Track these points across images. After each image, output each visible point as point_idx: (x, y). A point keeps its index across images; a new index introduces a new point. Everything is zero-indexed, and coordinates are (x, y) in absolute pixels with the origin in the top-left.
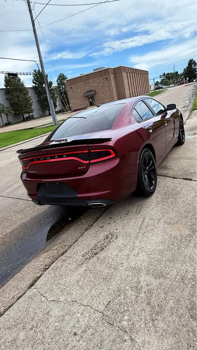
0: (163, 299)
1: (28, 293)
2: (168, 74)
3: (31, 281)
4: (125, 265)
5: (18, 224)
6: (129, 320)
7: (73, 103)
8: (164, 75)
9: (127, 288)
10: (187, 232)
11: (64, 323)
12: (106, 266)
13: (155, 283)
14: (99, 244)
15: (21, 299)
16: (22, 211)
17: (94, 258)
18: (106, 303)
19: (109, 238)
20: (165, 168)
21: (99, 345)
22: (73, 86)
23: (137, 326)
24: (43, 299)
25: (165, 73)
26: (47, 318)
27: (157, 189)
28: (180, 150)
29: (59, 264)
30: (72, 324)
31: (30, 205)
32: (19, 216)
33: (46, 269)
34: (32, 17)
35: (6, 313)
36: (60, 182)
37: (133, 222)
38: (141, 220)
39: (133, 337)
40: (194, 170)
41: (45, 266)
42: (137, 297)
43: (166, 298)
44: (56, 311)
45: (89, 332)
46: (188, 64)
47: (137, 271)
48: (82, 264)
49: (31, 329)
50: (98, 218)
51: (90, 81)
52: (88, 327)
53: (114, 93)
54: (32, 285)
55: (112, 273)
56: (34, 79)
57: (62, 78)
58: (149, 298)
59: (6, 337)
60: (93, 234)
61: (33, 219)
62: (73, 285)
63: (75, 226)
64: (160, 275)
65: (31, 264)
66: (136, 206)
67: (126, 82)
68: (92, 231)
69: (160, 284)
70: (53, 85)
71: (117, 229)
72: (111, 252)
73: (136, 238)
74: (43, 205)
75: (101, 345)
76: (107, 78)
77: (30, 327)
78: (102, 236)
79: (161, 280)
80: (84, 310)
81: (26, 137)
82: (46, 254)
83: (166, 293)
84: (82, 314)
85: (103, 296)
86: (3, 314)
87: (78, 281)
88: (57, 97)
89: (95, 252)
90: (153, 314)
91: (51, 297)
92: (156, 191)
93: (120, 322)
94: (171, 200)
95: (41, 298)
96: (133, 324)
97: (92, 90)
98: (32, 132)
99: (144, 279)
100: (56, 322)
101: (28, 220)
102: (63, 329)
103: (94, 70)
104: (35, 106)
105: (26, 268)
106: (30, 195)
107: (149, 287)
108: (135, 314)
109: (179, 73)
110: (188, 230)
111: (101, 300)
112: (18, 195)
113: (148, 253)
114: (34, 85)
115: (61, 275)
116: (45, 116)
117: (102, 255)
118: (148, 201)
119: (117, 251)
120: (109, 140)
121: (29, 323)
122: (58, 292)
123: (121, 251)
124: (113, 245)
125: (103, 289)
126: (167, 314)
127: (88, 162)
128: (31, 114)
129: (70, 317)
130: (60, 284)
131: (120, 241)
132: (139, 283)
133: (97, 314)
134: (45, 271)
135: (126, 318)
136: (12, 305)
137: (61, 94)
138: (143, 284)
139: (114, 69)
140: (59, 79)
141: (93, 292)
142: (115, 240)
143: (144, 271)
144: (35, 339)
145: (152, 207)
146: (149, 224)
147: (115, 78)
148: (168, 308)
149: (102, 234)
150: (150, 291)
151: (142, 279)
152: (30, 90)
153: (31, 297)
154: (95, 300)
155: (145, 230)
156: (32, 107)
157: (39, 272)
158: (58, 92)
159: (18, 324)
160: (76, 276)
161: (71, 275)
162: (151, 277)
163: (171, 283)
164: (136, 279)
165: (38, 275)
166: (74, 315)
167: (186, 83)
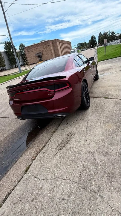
0: (112, 168)
1: (25, 177)
2: (81, 43)
3: (25, 168)
4: (84, 150)
5: (8, 133)
6: (96, 185)
7: (29, 60)
8: (79, 44)
9: (89, 164)
10: (115, 127)
11: (54, 193)
12: (72, 153)
13: (105, 159)
14: (64, 140)
15: (21, 182)
16: (9, 125)
17: (63, 149)
18: (78, 176)
19: (70, 136)
20: (92, 93)
21: (81, 204)
22: (29, 50)
23: (102, 188)
24: (36, 179)
25: (79, 43)
26: (42, 192)
27: (90, 105)
28: (98, 83)
29: (42, 155)
30: (59, 193)
31: (14, 121)
32: (8, 128)
33: (33, 159)
34: (3, 10)
35: (12, 193)
36: (36, 104)
37: (82, 125)
38: (86, 123)
39: (101, 195)
40: (109, 93)
41: (33, 157)
42: (97, 169)
43: (114, 167)
44: (47, 186)
45: (72, 196)
46: (91, 38)
47: (92, 153)
48: (57, 153)
49: (33, 201)
50: (60, 125)
51: (39, 47)
52: (71, 193)
53: (53, 54)
54: (26, 171)
55: (77, 156)
56: (5, 47)
57: (22, 46)
58: (104, 169)
59: (16, 209)
60: (59, 134)
61: (18, 129)
62: (54, 167)
63: (46, 131)
64: (106, 154)
65: (22, 157)
66: (81, 115)
67: (59, 47)
68: (58, 133)
69: (108, 159)
70: (17, 50)
71: (73, 130)
72: (73, 144)
73: (86, 133)
74: (25, 119)
75: (82, 203)
76: (48, 46)
77: (31, 200)
78: (65, 135)
79: (108, 157)
80: (65, 182)
81: (3, 81)
82: (31, 150)
83: (113, 165)
84: (65, 185)
85: (76, 172)
86: (10, 194)
87: (57, 165)
88: (20, 57)
89: (63, 145)
90: (109, 178)
91: (41, 177)
92: (90, 106)
93: (90, 187)
94: (100, 110)
95: (35, 179)
96: (99, 186)
97: (40, 53)
98: (7, 77)
99: (98, 158)
100: (48, 193)
101: (14, 130)
102: (54, 197)
103: (41, 41)
104: (6, 63)
105: (19, 161)
106: (15, 114)
107: (102, 162)
108: (98, 180)
109: (87, 43)
110: (115, 126)
111: (74, 174)
112: (5, 115)
113: (96, 142)
114: (5, 50)
115: (45, 162)
116: (13, 68)
117: (68, 146)
118: (87, 112)
119: (77, 143)
120: (65, 77)
121: (30, 197)
122: (45, 173)
123: (79, 142)
124: (73, 140)
125: (74, 167)
126: (117, 177)
127: (54, 91)
128: (4, 67)
129: (57, 188)
130: (45, 168)
131: (77, 137)
132: (96, 161)
133: (75, 184)
134: (33, 161)
135: (93, 183)
136: (15, 187)
137: (22, 55)
138: (98, 161)
139: (52, 41)
140: (20, 47)
141: (68, 170)
142: (74, 137)
143: (96, 153)
144: (37, 207)
145: (91, 115)
146: (91, 125)
147: (53, 46)
148: (117, 173)
149: (65, 134)
150: (103, 165)
151: (96, 158)
152: (3, 53)
153: (27, 180)
154: (71, 175)
155: (90, 129)
156: (5, 63)
157: (29, 162)
158: (20, 54)
159: (22, 199)
160: (54, 162)
161: (51, 161)
162: (102, 156)
163: (114, 158)
164: (93, 158)
165: (29, 164)
166: (59, 187)
167: (91, 48)
